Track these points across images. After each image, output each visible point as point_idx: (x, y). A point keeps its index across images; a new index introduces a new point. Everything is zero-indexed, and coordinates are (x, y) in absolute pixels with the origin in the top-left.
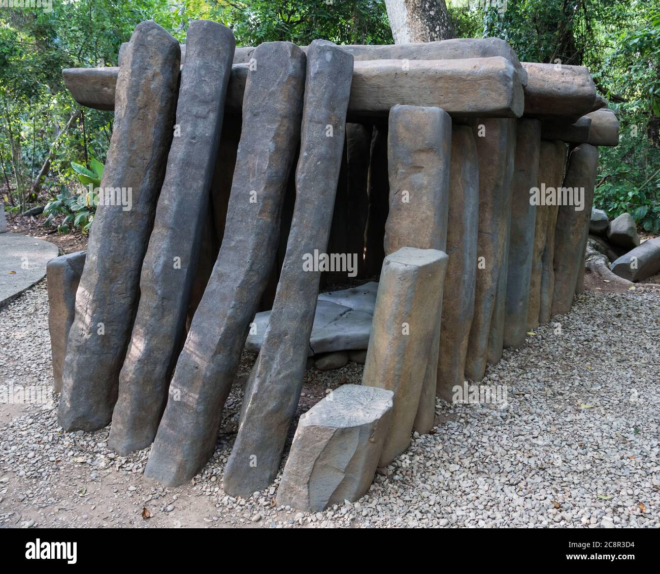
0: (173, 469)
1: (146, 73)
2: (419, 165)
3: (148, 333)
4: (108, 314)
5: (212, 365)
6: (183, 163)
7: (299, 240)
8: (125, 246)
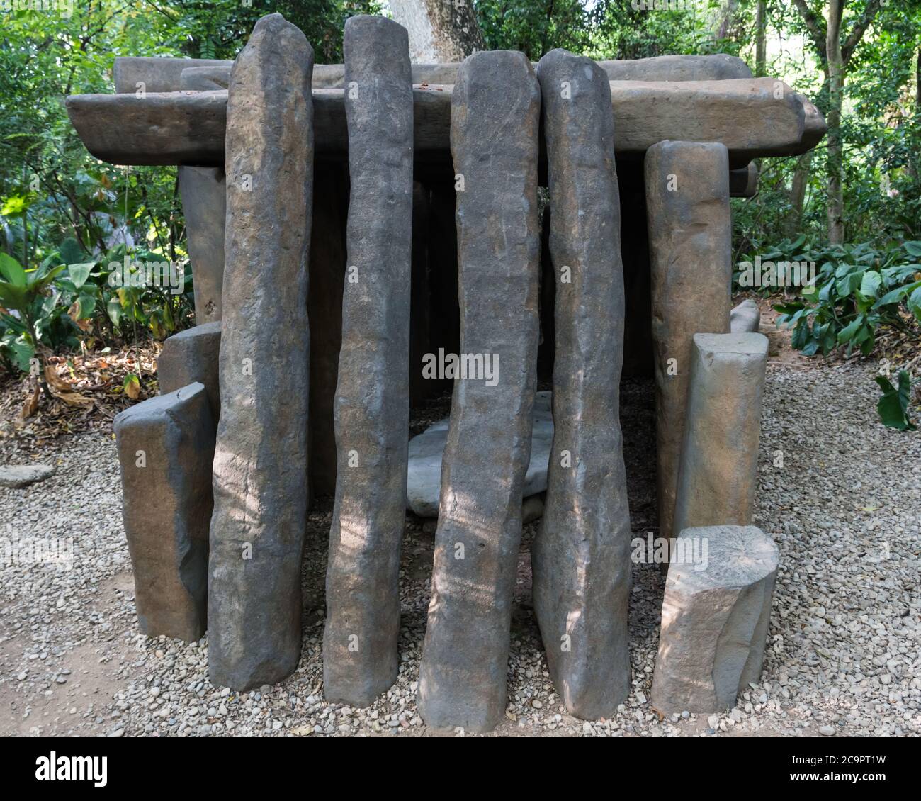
0: (480, 705)
1: (286, 97)
2: (702, 221)
3: (370, 507)
4: (284, 489)
5: (507, 537)
6: (384, 236)
7: (598, 335)
8: (290, 376)
